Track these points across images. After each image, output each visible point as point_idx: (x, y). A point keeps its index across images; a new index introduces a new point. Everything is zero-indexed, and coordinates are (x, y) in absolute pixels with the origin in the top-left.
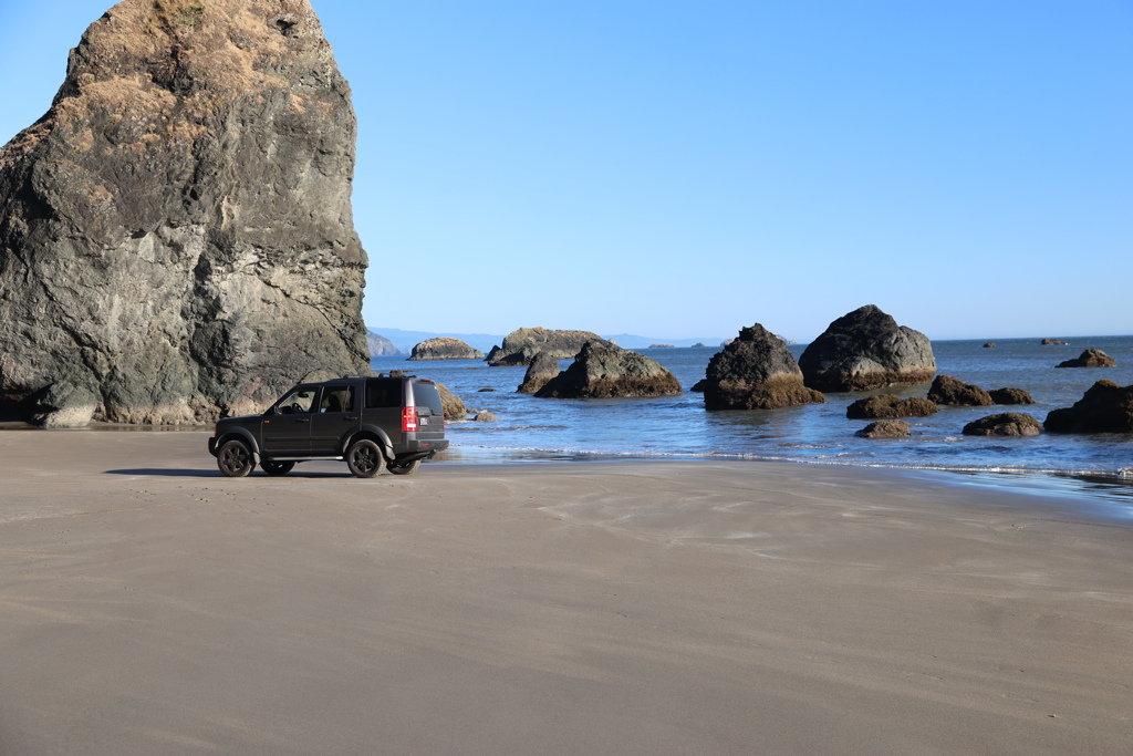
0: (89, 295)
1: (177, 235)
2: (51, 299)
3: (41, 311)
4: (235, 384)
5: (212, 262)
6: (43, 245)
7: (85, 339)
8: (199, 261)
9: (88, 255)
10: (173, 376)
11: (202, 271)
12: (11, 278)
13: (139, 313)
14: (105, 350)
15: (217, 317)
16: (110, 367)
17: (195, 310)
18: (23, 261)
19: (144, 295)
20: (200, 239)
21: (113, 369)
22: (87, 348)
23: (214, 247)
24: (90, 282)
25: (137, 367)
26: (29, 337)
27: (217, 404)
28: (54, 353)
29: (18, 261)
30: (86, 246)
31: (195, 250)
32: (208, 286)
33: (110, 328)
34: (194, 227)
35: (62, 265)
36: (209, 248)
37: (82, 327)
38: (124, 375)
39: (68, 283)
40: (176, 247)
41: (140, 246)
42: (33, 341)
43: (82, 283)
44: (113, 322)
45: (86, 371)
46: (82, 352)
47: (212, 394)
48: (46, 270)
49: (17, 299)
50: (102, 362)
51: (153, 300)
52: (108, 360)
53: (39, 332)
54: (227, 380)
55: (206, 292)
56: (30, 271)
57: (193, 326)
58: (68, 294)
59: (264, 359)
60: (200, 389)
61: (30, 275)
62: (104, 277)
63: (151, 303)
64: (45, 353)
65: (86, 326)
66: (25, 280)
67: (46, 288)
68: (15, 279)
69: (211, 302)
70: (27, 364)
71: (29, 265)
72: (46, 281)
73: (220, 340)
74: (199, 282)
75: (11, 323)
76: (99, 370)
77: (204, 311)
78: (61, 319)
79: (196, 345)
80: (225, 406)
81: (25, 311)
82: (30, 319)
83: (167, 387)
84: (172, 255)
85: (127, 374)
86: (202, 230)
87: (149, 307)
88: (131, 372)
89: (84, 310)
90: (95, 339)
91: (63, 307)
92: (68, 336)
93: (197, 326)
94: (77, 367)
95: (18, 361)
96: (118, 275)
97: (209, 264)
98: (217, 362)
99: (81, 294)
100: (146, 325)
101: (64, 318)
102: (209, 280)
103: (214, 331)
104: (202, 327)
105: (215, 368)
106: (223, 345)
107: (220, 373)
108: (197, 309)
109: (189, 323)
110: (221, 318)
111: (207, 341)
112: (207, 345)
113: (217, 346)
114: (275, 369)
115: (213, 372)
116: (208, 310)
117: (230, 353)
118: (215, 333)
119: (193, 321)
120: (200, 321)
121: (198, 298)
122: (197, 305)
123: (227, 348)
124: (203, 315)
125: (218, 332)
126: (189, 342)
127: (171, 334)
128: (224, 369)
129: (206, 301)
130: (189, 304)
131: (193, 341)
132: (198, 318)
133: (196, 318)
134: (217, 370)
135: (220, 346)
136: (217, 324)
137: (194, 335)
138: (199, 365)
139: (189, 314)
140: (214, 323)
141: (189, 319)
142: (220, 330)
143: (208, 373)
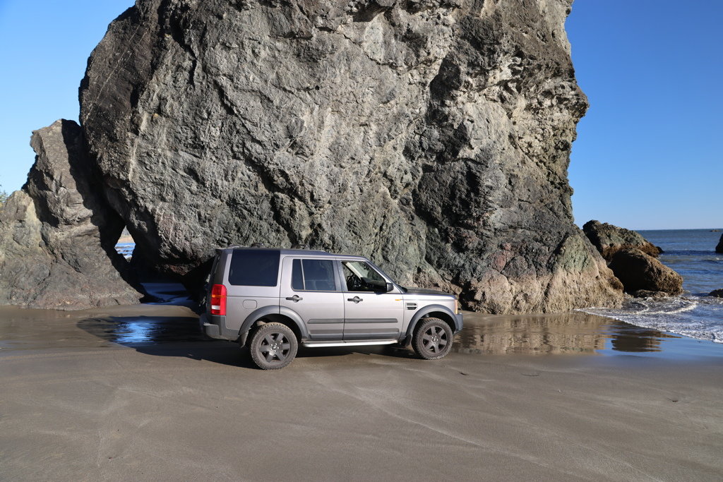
0: (289, 104)
1: (418, 22)
2: (230, 111)
3: (213, 133)
4: (480, 252)
5: (463, 68)
6: (220, 18)
7: (279, 180)
8: (442, 69)
9: (291, 35)
10: (398, 241)
11: (444, 86)
12: (169, 78)
13: (358, 141)
14: (308, 197)
15: (461, 154)
16: (312, 225)
17: (425, 145)
18: (188, 48)
19: (367, 112)
20: (448, 31)
21: (316, 228)
22: (281, 195)
23: (467, 45)
24: (290, 83)
25: (351, 225)
26: (196, 177)
27: (456, 281)
28: (232, 203)
29: (181, 50)
30: (289, 17)
31: (440, 48)
32: (451, 108)
33: (317, 163)
34: (441, 11)
35: (249, 51)
36: (459, 47)
37: (275, 160)
38: (332, 238)
39: (257, 83)
40: (414, 41)
41: (366, 33)
42: (201, 182)
43: (279, 86)
44: (321, 154)
45: (278, 231)
46: (273, 202)
47: (448, 266)
48: (223, 61)
49: (179, 114)
50: (302, 217)
51: (378, 122)
52: (311, 214)
53: (210, 167)
54: (470, 246)
55: (446, 118)
56: (199, 64)
57: (420, 169)
58: (256, 103)
59: (516, 218)
60: (429, 260)
61: (198, 70)
62: (313, 76)
63: (374, 127)
64: (218, 202)
65: (282, 158)
66: (191, 81)
67: (222, 93)
68: (175, 80)
69: (451, 133)
70: (192, 221)
71: (197, 53)
72: (223, 81)
73: (464, 188)
74: (436, 103)
75: (169, 154)
76: (296, 229)
77: (440, 146)
78: (244, 145)
79: (424, 197)
80: (468, 284)
81: (190, 134)
82: (198, 146)
83: (391, 257)
84: (408, 54)
85: (337, 236)
86: (451, 19)
87: (371, 134)
88: (342, 233)
89: (280, 130)
90: (295, 179)
91: (248, 125)
92: (254, 176)
93: (427, 169)
94: (265, 225)
95: (179, 216)
96: (334, 75)
97: (458, 71)
98: (457, 221)
99: (276, 102)
100: (365, 163)
101: (248, 144)
102: (453, 98)
103: (452, 175)
104: (433, 171)
105: (453, 228)
106: (468, 195)
107: (461, 236)
108: (429, 145)
109: (414, 164)
110: (465, 157)
111: (442, 190)
112: (442, 196)
113: (458, 196)
114: (528, 232)
115: (449, 235)
116: (445, 144)
117: (479, 207)
118: (455, 178)
119: (420, 162)
120: (432, 162)
121: (431, 128)
122: (429, 139)
123: (476, 200)
124: (437, 153)
125: (460, 176)
126: (414, 192)
127: (393, 179)
128: (466, 231)
129: (443, 131)
130: (417, 137)
131: (419, 191)
132: (429, 157)
133: (426, 157)
134: (455, 231)
135: (463, 196)
136: (458, 166)
137: (420, 183)
138: (427, 225)
139: (417, 152)
140: (454, 164)
141: (416, 159)
142: (462, 173)
143: (441, 236)
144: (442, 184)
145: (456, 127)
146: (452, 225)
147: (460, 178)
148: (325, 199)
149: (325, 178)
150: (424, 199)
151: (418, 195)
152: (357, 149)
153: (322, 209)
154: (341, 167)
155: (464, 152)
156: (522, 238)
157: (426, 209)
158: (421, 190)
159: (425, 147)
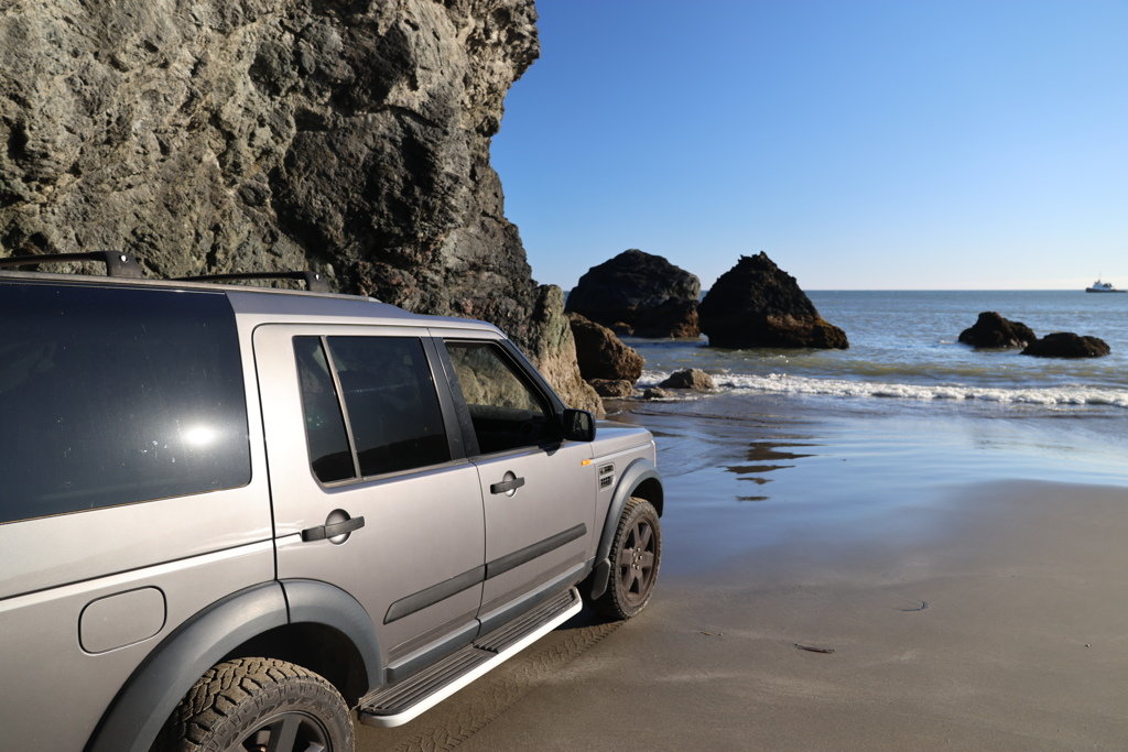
73: (397, 175)
98: (379, 248)
103: (370, 142)
104: (325, 128)
105: (368, 265)
106: (407, 191)
107: (387, 283)
108: (317, 62)
109: (277, 106)
110: (400, 104)
111: (345, 175)
112: (345, 190)
113: (384, 192)
114: (498, 278)
115: (360, 280)
116: (355, 68)
117: (430, 219)
118: (377, 151)
119: (292, 102)
120: (321, 106)
121: (323, 22)
122: (319, 47)
123: (426, 204)
124: (334, 85)
125: (388, 147)
126: (274, 175)
127: (236, 132)
128: (396, 271)
129: (352, 37)
130: (288, 38)
131: (288, 171)
132: (315, 94)
133: (306, 92)
134: (374, 272)
135: (397, 193)
136: (384, 122)
137: (289, 153)
138: (307, 257)
139: (287, 75)
140: (374, 119)
141: (283, 93)
142: (393, 141)
143: (342, 282)
144: (347, 160)
145: (382, 31)
146: (367, 258)
147: (389, 150)
148: (62, 157)
149: (63, 88)
150: (301, 192)
151: (285, 183)
152: (161, 22)
153: (49, 189)
154: (115, 64)
155: (399, 94)
156: (489, 290)
157: (306, 216)
158: (294, 171)
159: (307, 65)
